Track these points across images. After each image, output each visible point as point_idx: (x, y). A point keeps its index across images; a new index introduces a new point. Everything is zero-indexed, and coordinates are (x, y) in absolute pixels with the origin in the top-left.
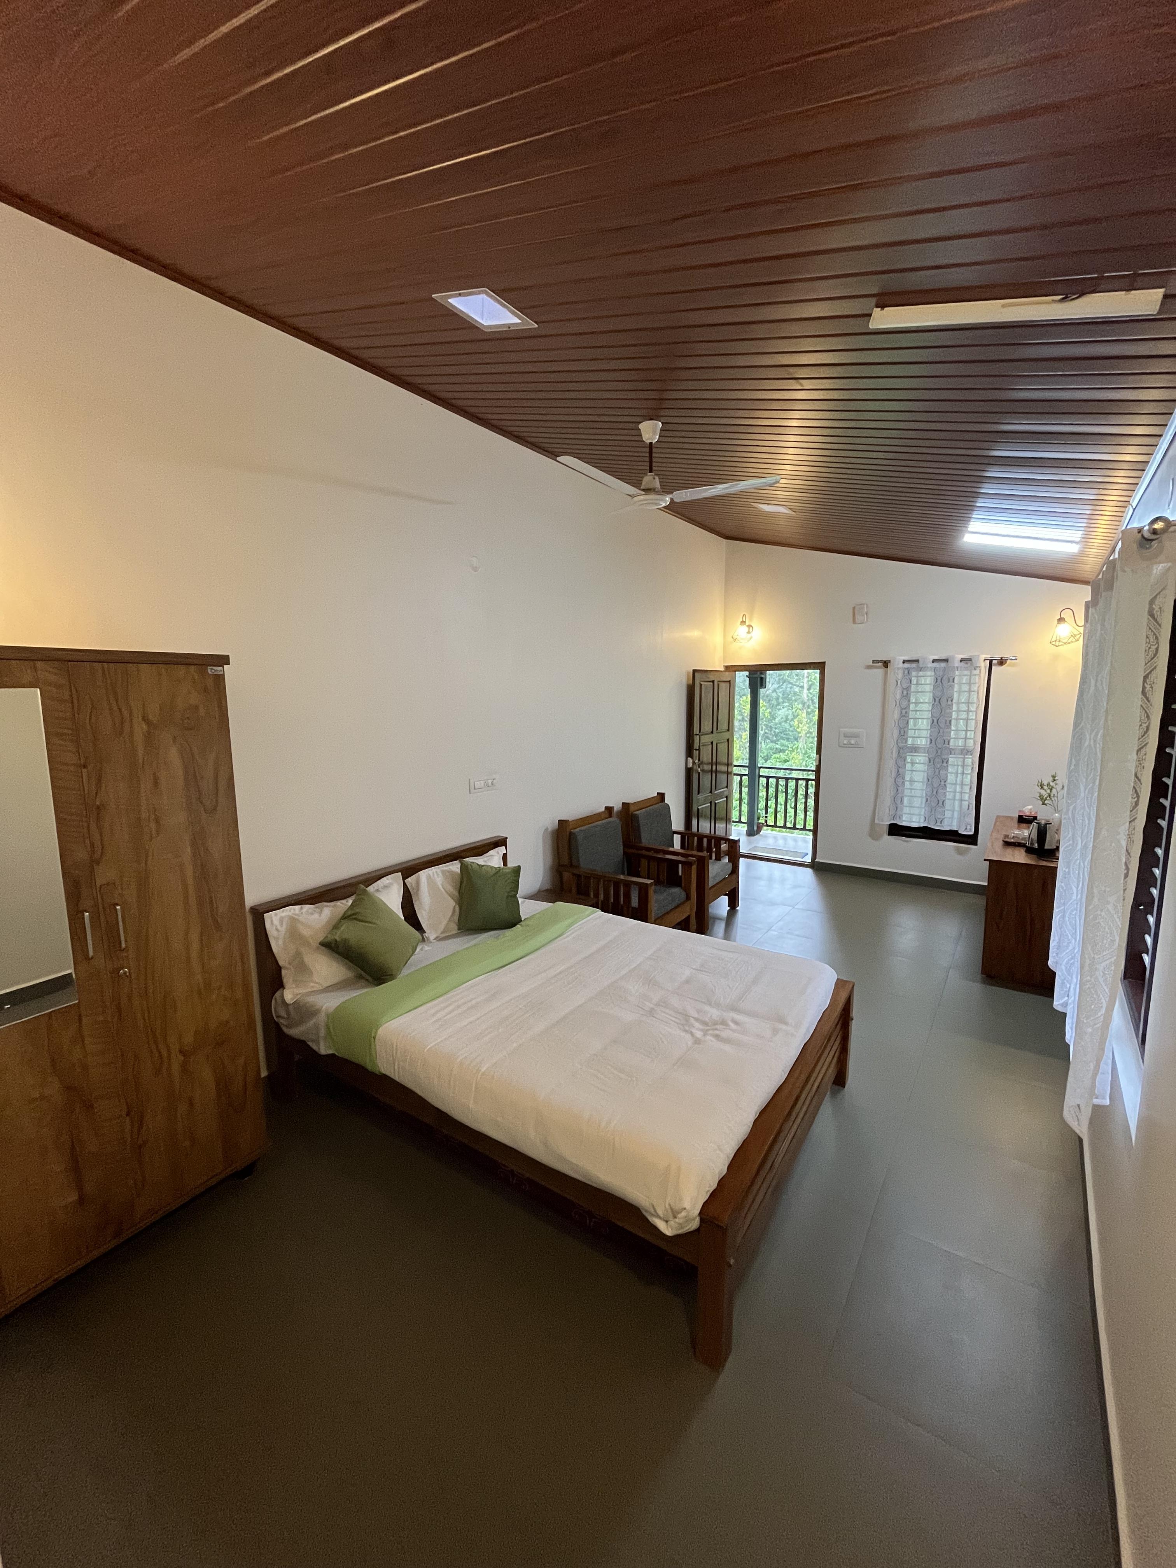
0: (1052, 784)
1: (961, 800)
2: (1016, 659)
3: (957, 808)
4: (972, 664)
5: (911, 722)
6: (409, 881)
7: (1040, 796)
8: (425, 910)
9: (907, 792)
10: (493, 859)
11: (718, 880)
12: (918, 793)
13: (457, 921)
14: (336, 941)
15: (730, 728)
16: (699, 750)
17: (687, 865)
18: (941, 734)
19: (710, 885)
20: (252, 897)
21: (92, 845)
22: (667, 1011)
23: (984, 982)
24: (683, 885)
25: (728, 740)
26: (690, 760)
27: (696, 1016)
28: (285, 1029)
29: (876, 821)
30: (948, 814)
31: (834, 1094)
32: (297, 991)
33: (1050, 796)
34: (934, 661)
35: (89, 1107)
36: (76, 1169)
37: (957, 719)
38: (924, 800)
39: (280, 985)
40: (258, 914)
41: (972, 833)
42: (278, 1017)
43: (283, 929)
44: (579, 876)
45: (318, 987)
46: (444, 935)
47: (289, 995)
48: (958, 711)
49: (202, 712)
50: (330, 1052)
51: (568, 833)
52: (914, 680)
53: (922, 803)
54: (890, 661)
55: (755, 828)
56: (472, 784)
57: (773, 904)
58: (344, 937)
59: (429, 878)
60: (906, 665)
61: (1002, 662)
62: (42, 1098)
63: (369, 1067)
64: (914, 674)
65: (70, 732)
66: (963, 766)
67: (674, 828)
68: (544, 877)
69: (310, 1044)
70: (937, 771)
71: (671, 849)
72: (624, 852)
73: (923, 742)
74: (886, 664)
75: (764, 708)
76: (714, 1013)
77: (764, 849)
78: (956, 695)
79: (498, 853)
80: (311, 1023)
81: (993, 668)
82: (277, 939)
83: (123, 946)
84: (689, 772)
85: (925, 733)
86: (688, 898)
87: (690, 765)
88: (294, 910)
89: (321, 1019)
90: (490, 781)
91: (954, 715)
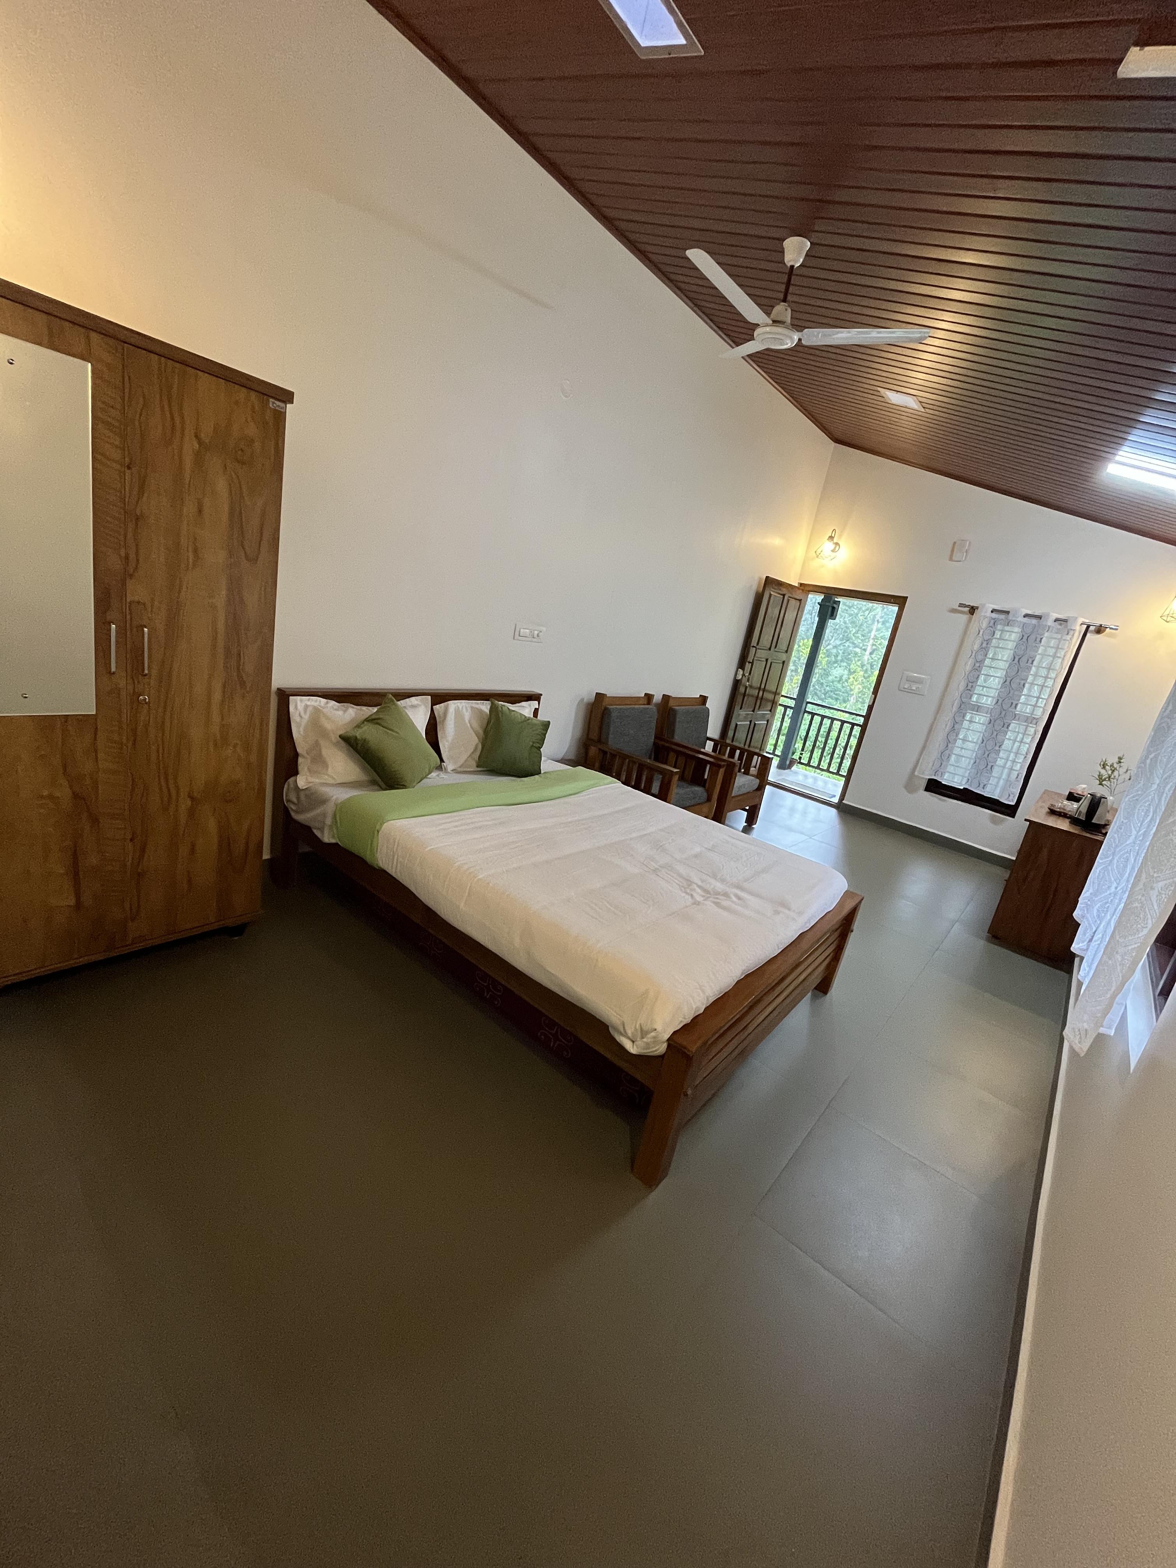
0: (1115, 765)
1: (1011, 769)
2: (1117, 629)
3: (1004, 776)
4: (1066, 626)
5: (982, 677)
6: (436, 707)
7: (1099, 776)
8: (447, 741)
9: (956, 751)
10: (526, 709)
11: (744, 791)
12: (967, 753)
13: (477, 759)
14: (356, 737)
15: (788, 650)
16: (752, 663)
17: (715, 766)
18: (1010, 695)
19: (733, 795)
20: (280, 679)
21: (127, 558)
22: (672, 874)
23: (988, 940)
24: (707, 785)
25: (784, 662)
26: (740, 672)
27: (700, 883)
28: (293, 814)
29: (916, 773)
30: (993, 781)
31: (814, 997)
32: (311, 779)
33: (1109, 777)
34: (1026, 616)
35: (95, 821)
36: (75, 873)
37: (1032, 684)
38: (972, 762)
39: (296, 773)
40: (284, 696)
41: (1013, 803)
42: (288, 801)
43: (306, 717)
44: (605, 753)
45: (331, 781)
46: (462, 769)
47: (302, 781)
48: (1036, 675)
49: (257, 445)
50: (333, 841)
51: (603, 708)
52: (998, 634)
53: (969, 763)
54: (977, 608)
55: (788, 762)
56: (517, 630)
57: (790, 829)
58: (364, 737)
59: (457, 711)
60: (994, 615)
61: (1100, 630)
62: (51, 797)
63: (368, 858)
64: (999, 627)
65: (117, 424)
66: (1024, 734)
67: (709, 735)
68: (570, 746)
69: (316, 832)
70: (995, 733)
71: (702, 750)
72: (655, 743)
73: (988, 701)
74: (973, 610)
75: (823, 656)
76: (719, 886)
77: (792, 783)
78: (1038, 658)
79: (530, 706)
80: (318, 811)
81: (1088, 635)
82: (299, 726)
83: (146, 672)
84: (736, 684)
85: (993, 693)
86: (709, 799)
87: (739, 677)
88: (320, 701)
89: (330, 808)
90: (536, 632)
91: (1030, 679)
